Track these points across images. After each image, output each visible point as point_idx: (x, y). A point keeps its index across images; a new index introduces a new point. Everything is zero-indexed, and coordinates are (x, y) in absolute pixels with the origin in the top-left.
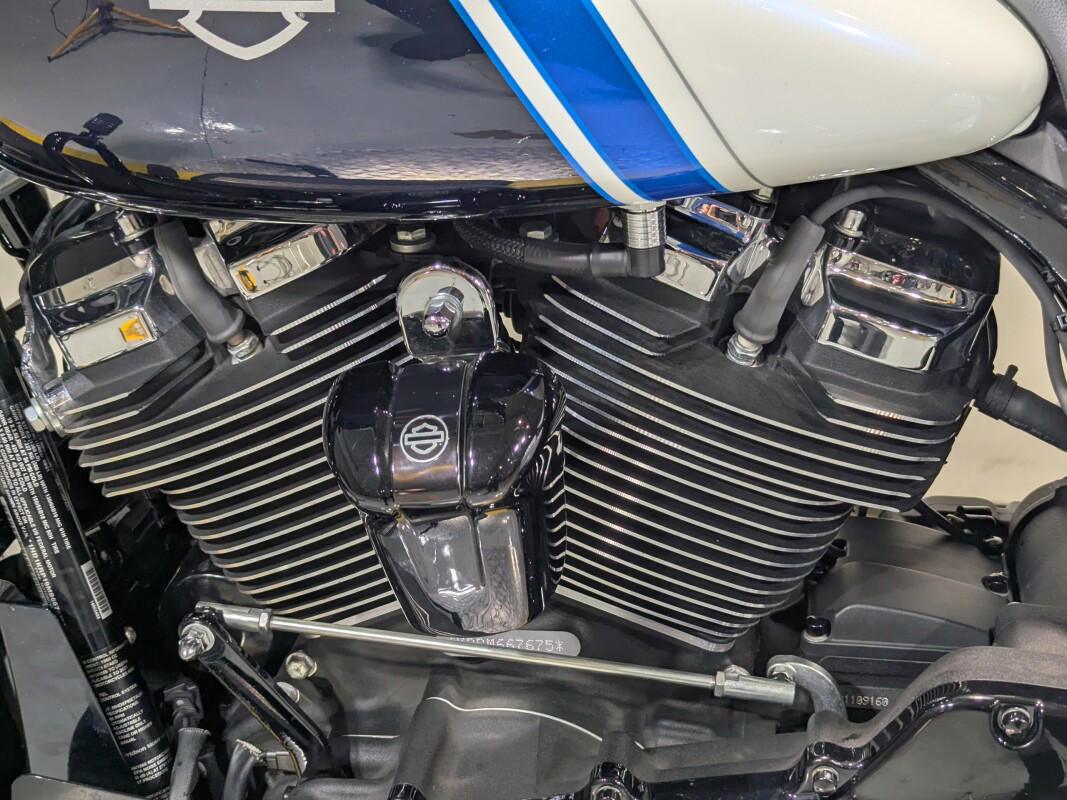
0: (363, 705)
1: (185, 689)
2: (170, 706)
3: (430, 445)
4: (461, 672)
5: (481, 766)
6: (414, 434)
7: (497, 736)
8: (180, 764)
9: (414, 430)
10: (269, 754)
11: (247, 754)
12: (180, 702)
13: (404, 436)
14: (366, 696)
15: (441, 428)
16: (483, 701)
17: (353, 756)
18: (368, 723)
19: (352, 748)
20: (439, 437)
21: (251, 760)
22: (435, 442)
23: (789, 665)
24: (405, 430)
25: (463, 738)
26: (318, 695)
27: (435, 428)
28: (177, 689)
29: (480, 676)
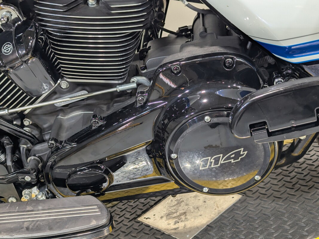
0: (45, 126)
1: (6, 138)
2: (3, 143)
3: (9, 50)
4: (64, 110)
5: (71, 128)
6: (5, 48)
7: (74, 121)
8: (7, 155)
9: (4, 47)
10: (28, 146)
11: (23, 148)
12: (5, 142)
13: (3, 50)
14: (45, 124)
15: (10, 45)
16: (70, 114)
17: (44, 138)
18: (47, 130)
19: (43, 136)
20: (10, 47)
21: (25, 149)
22: (10, 48)
23: (135, 79)
24: (2, 48)
25: (66, 124)
26: (36, 128)
27: (9, 45)
28: (4, 139)
29: (69, 109)
